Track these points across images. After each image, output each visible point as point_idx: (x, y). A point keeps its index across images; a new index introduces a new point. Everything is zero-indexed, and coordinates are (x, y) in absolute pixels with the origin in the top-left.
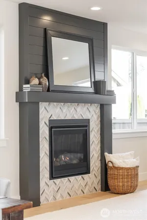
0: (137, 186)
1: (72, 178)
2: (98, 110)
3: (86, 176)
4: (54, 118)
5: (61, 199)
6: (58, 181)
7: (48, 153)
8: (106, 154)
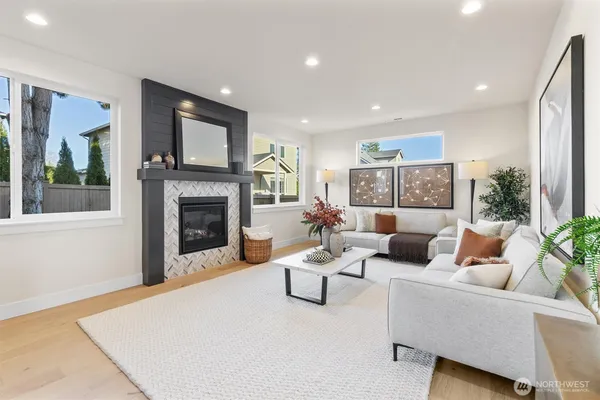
0: (270, 256)
1: (207, 252)
2: (237, 189)
3: (223, 249)
4: (185, 195)
5: (193, 272)
6: (189, 256)
7: (177, 230)
8: (244, 228)
